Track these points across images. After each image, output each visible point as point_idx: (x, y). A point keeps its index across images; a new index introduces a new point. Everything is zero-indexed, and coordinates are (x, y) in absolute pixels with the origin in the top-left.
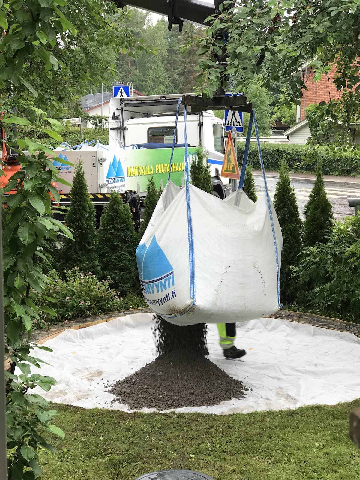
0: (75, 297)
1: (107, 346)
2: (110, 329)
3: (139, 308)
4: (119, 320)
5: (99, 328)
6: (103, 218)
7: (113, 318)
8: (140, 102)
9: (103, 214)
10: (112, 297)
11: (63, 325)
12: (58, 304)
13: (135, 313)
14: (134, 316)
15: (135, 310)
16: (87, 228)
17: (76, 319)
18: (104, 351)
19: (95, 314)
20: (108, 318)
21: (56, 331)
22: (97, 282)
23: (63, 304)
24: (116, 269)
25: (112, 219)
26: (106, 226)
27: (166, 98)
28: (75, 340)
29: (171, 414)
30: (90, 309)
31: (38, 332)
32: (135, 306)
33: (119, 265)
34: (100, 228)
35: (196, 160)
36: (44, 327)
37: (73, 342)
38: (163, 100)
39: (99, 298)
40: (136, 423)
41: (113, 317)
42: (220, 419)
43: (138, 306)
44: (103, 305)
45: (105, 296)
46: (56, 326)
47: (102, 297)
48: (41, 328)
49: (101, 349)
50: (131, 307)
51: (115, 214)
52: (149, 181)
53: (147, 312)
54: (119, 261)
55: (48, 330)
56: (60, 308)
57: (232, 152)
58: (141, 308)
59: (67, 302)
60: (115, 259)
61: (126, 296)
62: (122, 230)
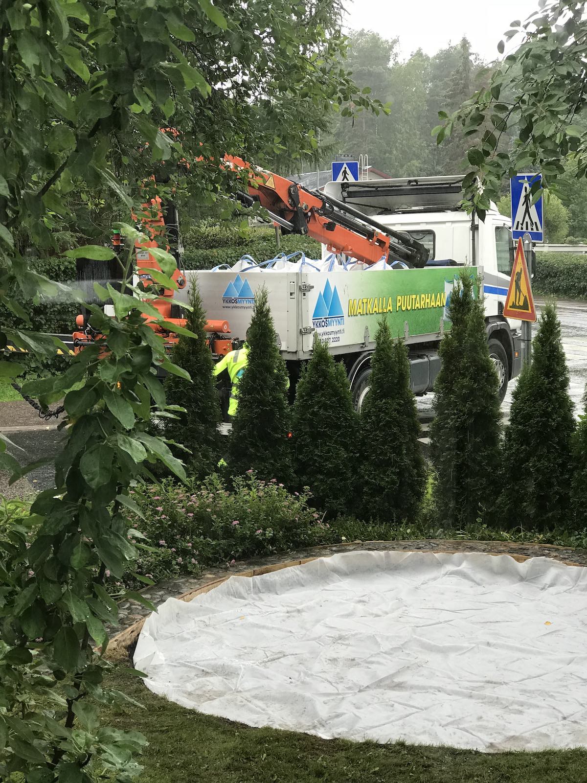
0: (248, 521)
1: (299, 607)
2: (305, 576)
3: (357, 541)
4: (322, 562)
5: (287, 575)
6: (300, 387)
7: (311, 558)
8: (374, 189)
9: (301, 380)
10: (311, 522)
11: (227, 569)
12: (220, 532)
13: (350, 550)
14: (346, 556)
15: (349, 545)
16: (273, 404)
17: (250, 557)
18: (294, 617)
19: (282, 550)
20: (303, 558)
21: (214, 579)
22: (287, 497)
23: (228, 532)
24: (321, 472)
25: (315, 388)
26: (305, 400)
27: (417, 183)
28: (245, 595)
29: (398, 747)
30: (273, 541)
31: (182, 580)
32: (351, 536)
33: (326, 465)
34: (296, 403)
35: (459, 290)
36: (194, 571)
37: (244, 598)
38: (413, 185)
39: (290, 523)
40: (336, 761)
41: (312, 556)
42: (486, 762)
43: (356, 538)
44: (296, 534)
45: (299, 519)
46: (215, 570)
47: (294, 521)
48: (191, 573)
49: (288, 612)
50: (344, 538)
51: (321, 380)
52: (380, 324)
53: (369, 549)
54: (326, 460)
55: (201, 576)
56: (224, 539)
57: (523, 275)
58: (360, 541)
59: (235, 529)
60: (319, 456)
61: (335, 519)
62: (331, 407)
